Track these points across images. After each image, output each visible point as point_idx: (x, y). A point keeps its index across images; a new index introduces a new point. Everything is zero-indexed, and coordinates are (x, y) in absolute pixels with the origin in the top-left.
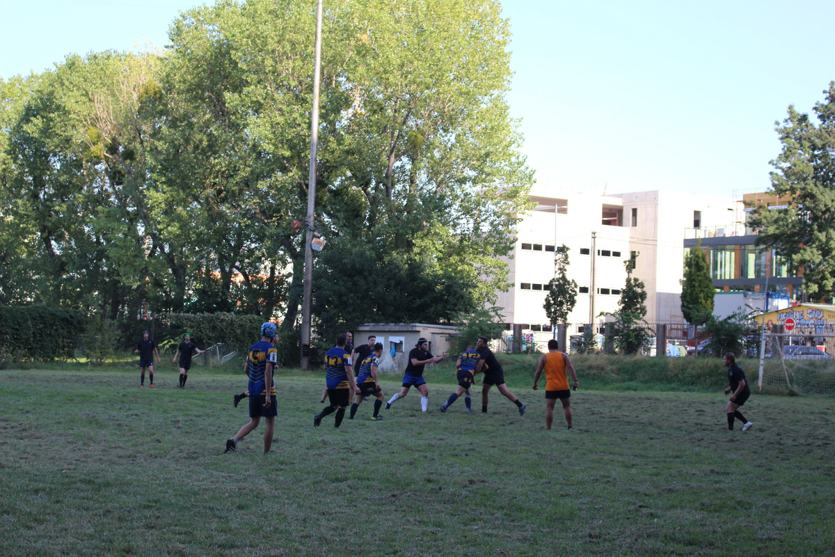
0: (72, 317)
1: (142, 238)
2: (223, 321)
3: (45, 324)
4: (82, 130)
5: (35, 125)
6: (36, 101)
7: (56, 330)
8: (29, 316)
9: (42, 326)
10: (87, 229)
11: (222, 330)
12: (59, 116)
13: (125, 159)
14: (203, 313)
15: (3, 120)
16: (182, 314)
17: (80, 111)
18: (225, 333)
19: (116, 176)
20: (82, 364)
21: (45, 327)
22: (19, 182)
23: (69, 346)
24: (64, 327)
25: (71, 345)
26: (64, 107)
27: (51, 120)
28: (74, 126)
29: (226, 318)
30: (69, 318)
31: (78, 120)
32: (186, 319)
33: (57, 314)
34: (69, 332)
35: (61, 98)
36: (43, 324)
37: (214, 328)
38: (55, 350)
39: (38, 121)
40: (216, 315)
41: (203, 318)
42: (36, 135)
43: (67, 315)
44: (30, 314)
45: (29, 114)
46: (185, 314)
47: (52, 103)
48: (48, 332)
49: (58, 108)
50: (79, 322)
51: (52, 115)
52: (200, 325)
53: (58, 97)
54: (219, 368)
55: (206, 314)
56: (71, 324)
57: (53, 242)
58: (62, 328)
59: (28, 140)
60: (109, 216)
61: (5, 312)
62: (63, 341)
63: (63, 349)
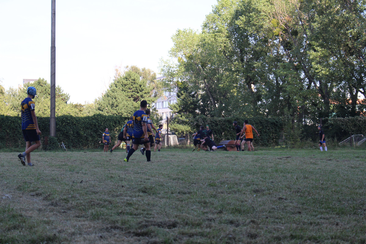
0: (277, 122)
1: (304, 79)
2: (360, 121)
3: (263, 126)
4: (268, 21)
5: (241, 20)
6: (241, 7)
7: (269, 129)
8: (254, 122)
9: (261, 127)
10: (271, 76)
11: (360, 126)
12: (255, 14)
13: (292, 35)
14: (348, 117)
15: (224, 19)
16: (337, 118)
17: (266, 11)
18: (362, 128)
19: (287, 46)
20: (283, 148)
21: (263, 128)
22: (233, 53)
23: (276, 138)
24: (273, 128)
25: (277, 137)
26: (257, 9)
27: (250, 17)
28: (263, 19)
29: (362, 120)
30: (275, 123)
31: (266, 16)
32: (339, 120)
33: (269, 120)
34: (276, 130)
35: (255, 4)
36: (262, 126)
37: (355, 125)
38: (269, 140)
39: (243, 18)
40: (355, 118)
41: (349, 120)
42: (242, 26)
43: (274, 121)
44: (255, 121)
45: (237, 14)
46: (338, 118)
47: (250, 7)
48: (265, 131)
49: (254, 10)
50: (281, 125)
51: (251, 14)
52: (347, 124)
53: (253, 4)
54: (359, 147)
55: (350, 118)
56: (277, 126)
57: (252, 85)
58: (272, 128)
59: (237, 29)
60: (285, 68)
61: (241, 121)
62: (273, 135)
63: (273, 140)
